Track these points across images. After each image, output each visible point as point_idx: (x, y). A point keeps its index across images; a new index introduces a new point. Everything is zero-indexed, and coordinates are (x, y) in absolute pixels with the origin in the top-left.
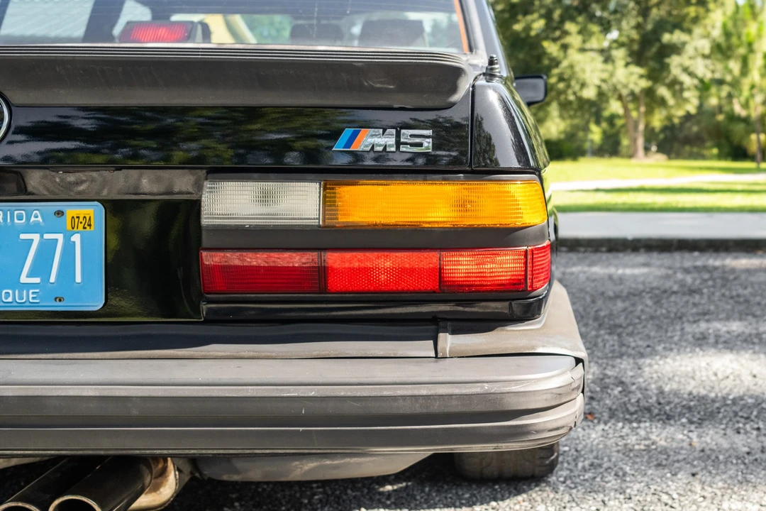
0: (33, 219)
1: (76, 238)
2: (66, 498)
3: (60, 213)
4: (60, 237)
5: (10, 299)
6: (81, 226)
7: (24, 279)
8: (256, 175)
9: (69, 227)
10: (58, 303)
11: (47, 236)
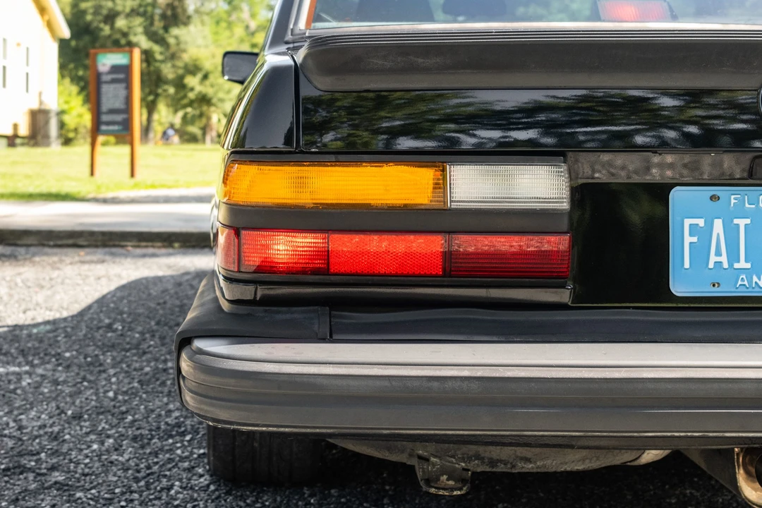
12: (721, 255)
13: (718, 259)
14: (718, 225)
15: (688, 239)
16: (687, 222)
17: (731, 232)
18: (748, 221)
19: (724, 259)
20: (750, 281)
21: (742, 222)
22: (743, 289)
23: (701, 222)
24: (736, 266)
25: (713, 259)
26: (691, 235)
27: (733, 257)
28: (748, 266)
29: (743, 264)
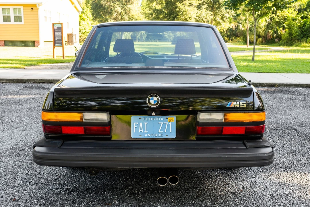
0: (161, 119)
1: (170, 123)
2: (172, 176)
3: (167, 118)
4: (167, 123)
5: (157, 136)
6: (171, 121)
7: (159, 132)
8: (211, 112)
9: (169, 121)
10: (166, 137)
11: (164, 123)
12: (141, 130)
13: (141, 131)
14: (141, 124)
15: (135, 127)
16: (135, 123)
17: (144, 125)
18: (147, 123)
19: (142, 131)
20: (148, 135)
21: (146, 123)
22: (146, 137)
23: (137, 123)
24: (145, 132)
25: (140, 131)
26: (135, 126)
27: (144, 130)
28: (147, 132)
29: (146, 132)
